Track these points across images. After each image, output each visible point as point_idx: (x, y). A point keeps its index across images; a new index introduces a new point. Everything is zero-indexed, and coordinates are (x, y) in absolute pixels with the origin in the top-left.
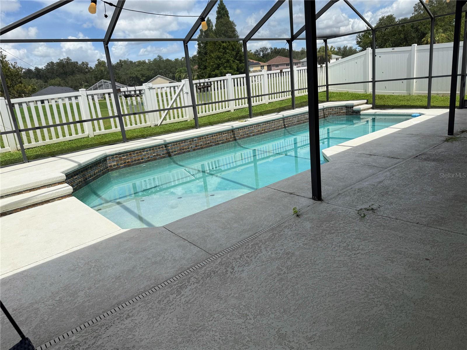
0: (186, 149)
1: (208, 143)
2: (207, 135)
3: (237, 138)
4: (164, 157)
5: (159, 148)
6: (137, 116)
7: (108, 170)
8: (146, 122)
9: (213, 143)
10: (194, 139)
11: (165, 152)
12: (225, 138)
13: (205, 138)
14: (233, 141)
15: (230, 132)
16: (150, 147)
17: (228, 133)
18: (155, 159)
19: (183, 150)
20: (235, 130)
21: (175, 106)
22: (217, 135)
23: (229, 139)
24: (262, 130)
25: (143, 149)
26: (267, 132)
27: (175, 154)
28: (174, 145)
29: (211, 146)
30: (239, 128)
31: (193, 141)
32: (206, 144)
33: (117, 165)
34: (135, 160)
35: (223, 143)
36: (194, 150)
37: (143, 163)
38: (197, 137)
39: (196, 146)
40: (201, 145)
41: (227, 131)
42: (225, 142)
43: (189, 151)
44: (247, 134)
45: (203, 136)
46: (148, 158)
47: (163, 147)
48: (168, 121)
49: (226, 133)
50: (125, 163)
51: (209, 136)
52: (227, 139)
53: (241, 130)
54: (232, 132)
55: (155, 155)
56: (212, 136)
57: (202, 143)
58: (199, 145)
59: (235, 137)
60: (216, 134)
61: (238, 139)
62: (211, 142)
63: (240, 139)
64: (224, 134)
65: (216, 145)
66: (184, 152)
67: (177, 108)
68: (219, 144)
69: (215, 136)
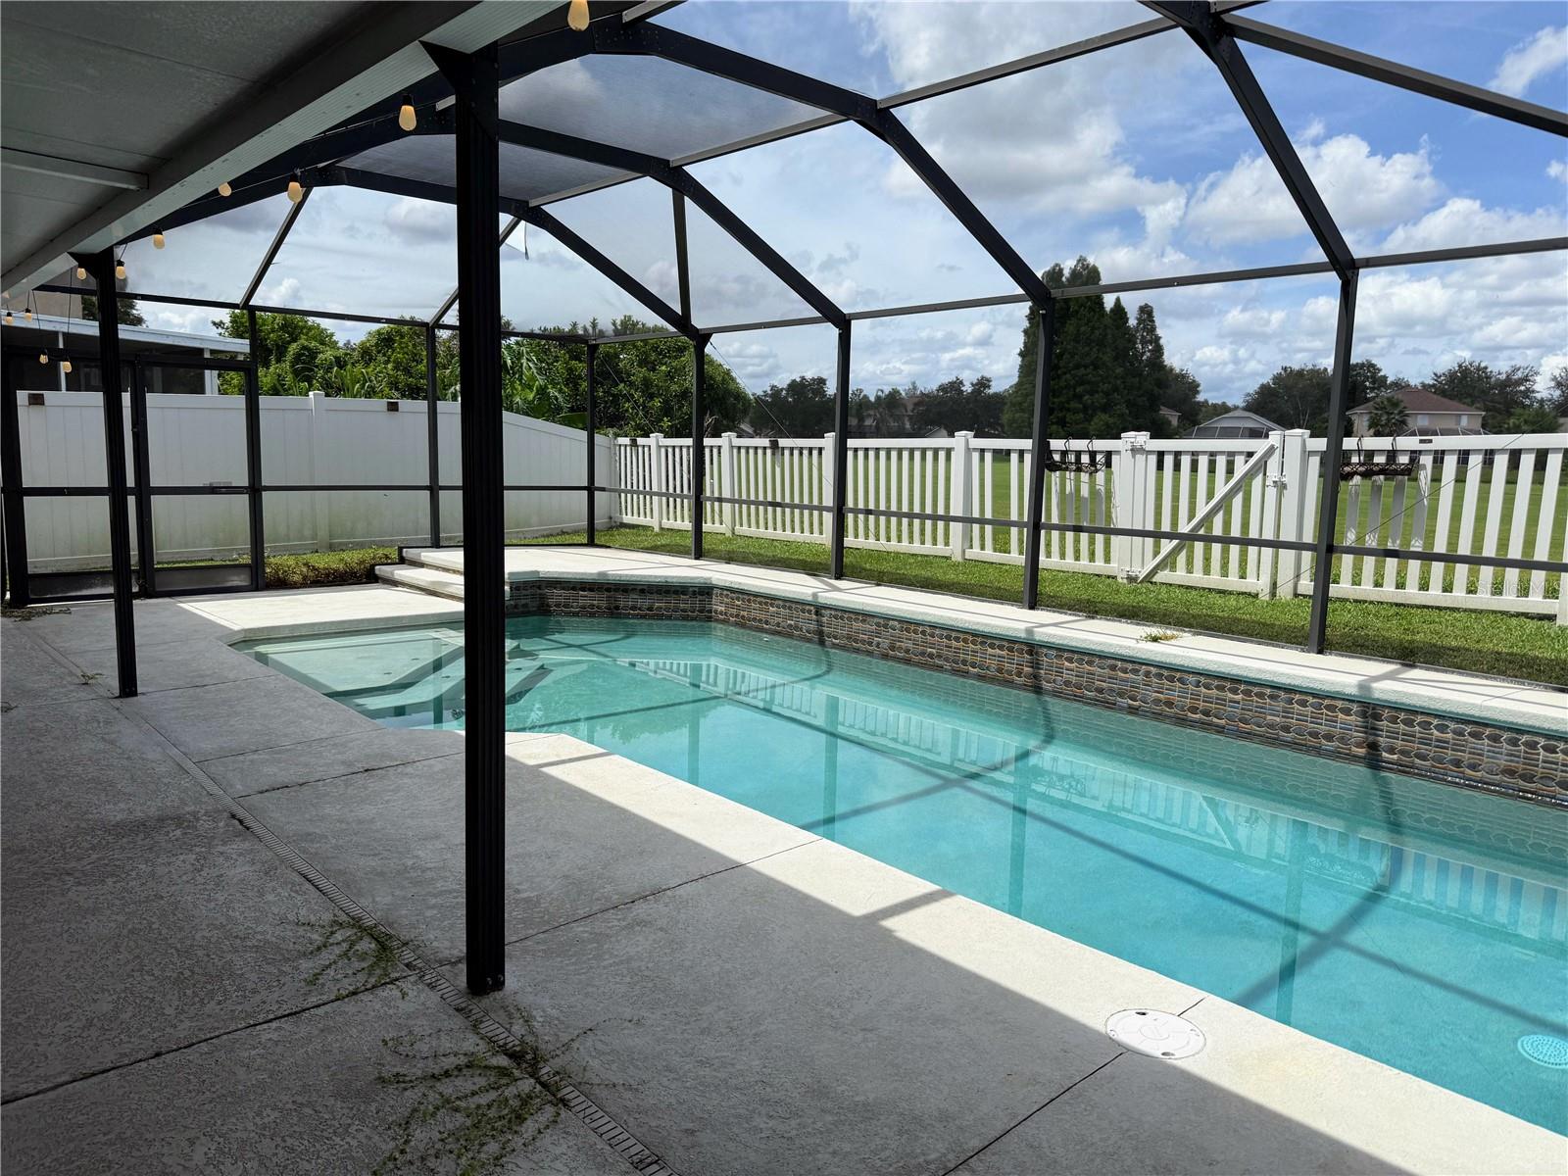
0: (863, 642)
1: (931, 656)
2: (933, 626)
3: (1045, 685)
4: (809, 640)
5: (803, 611)
6: (1084, 537)
7: (706, 616)
8: (1107, 560)
9: (947, 660)
10: (891, 623)
11: (813, 626)
12: (994, 664)
13: (923, 633)
14: (1024, 687)
15: (1021, 651)
16: (785, 600)
17: (1011, 650)
18: (790, 636)
19: (856, 641)
20: (1045, 650)
21: (1217, 530)
22: (965, 641)
23: (1010, 673)
24: (1194, 710)
25: (770, 599)
26: (1220, 730)
27: (834, 644)
28: (836, 617)
29: (939, 668)
30: (1062, 651)
31: (886, 626)
32: (923, 654)
33: (726, 614)
34: (754, 619)
35: (981, 678)
36: (885, 657)
37: (766, 631)
38: (902, 621)
39: (892, 648)
40: (907, 651)
41: (1009, 643)
42: (992, 680)
43: (869, 653)
44: (1100, 691)
45: (918, 624)
46: (778, 625)
47: (809, 612)
48: (1179, 575)
49: (1001, 648)
50: (737, 616)
51: (937, 632)
52: (1000, 670)
53: (1070, 660)
54: (1030, 653)
55: (791, 625)
56: (948, 638)
57: (910, 645)
58: (900, 648)
59: (1036, 677)
60: (962, 636)
61: (1048, 693)
62: (939, 656)
63: (1056, 694)
64: (992, 646)
65: (955, 672)
66: (857, 651)
67: (1226, 541)
68: (965, 674)
69: (957, 639)
